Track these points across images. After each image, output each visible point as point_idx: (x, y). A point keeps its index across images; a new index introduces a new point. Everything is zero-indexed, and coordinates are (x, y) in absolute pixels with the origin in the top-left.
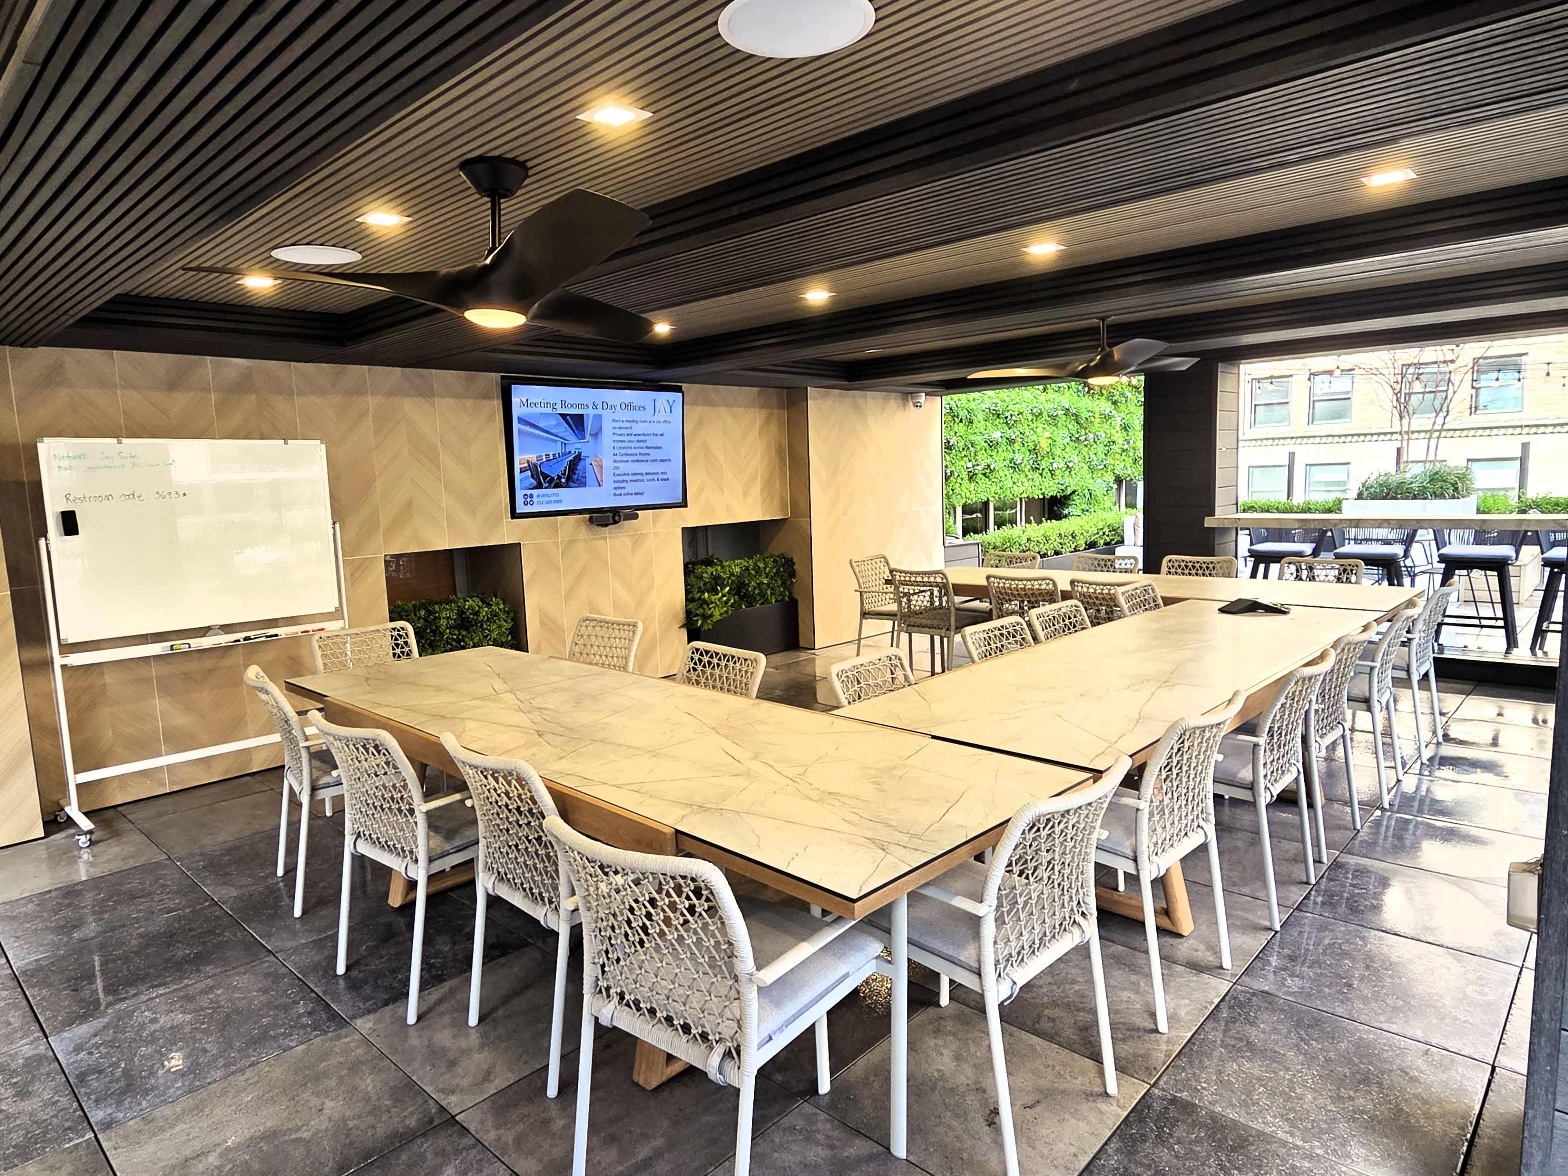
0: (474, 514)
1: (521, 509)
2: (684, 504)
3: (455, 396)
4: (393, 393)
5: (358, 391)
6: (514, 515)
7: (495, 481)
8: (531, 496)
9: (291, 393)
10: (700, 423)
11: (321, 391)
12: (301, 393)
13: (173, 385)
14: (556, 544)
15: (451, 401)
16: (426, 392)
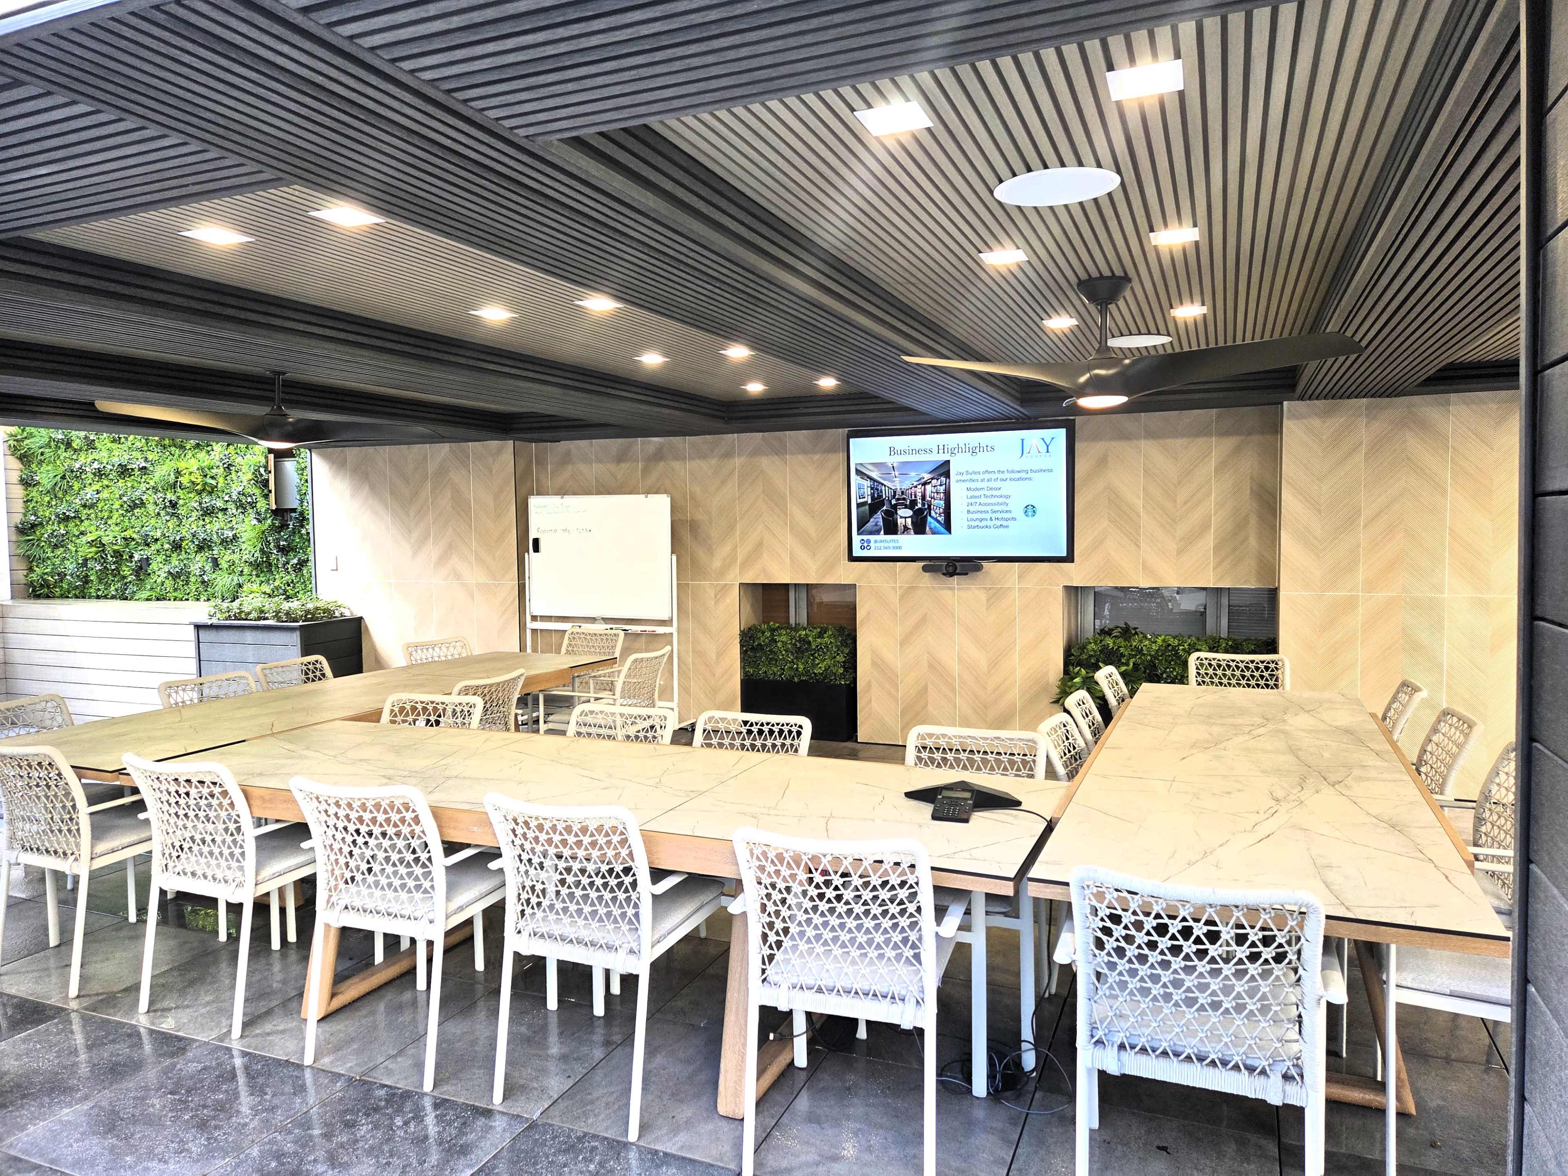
0: (814, 554)
1: (857, 552)
2: (1069, 558)
3: (805, 452)
4: (756, 452)
5: (728, 455)
6: (852, 559)
7: (835, 527)
8: (869, 541)
9: (684, 459)
10: (1102, 462)
11: (703, 457)
12: (691, 458)
13: (620, 458)
14: (894, 588)
15: (801, 457)
16: (780, 451)
